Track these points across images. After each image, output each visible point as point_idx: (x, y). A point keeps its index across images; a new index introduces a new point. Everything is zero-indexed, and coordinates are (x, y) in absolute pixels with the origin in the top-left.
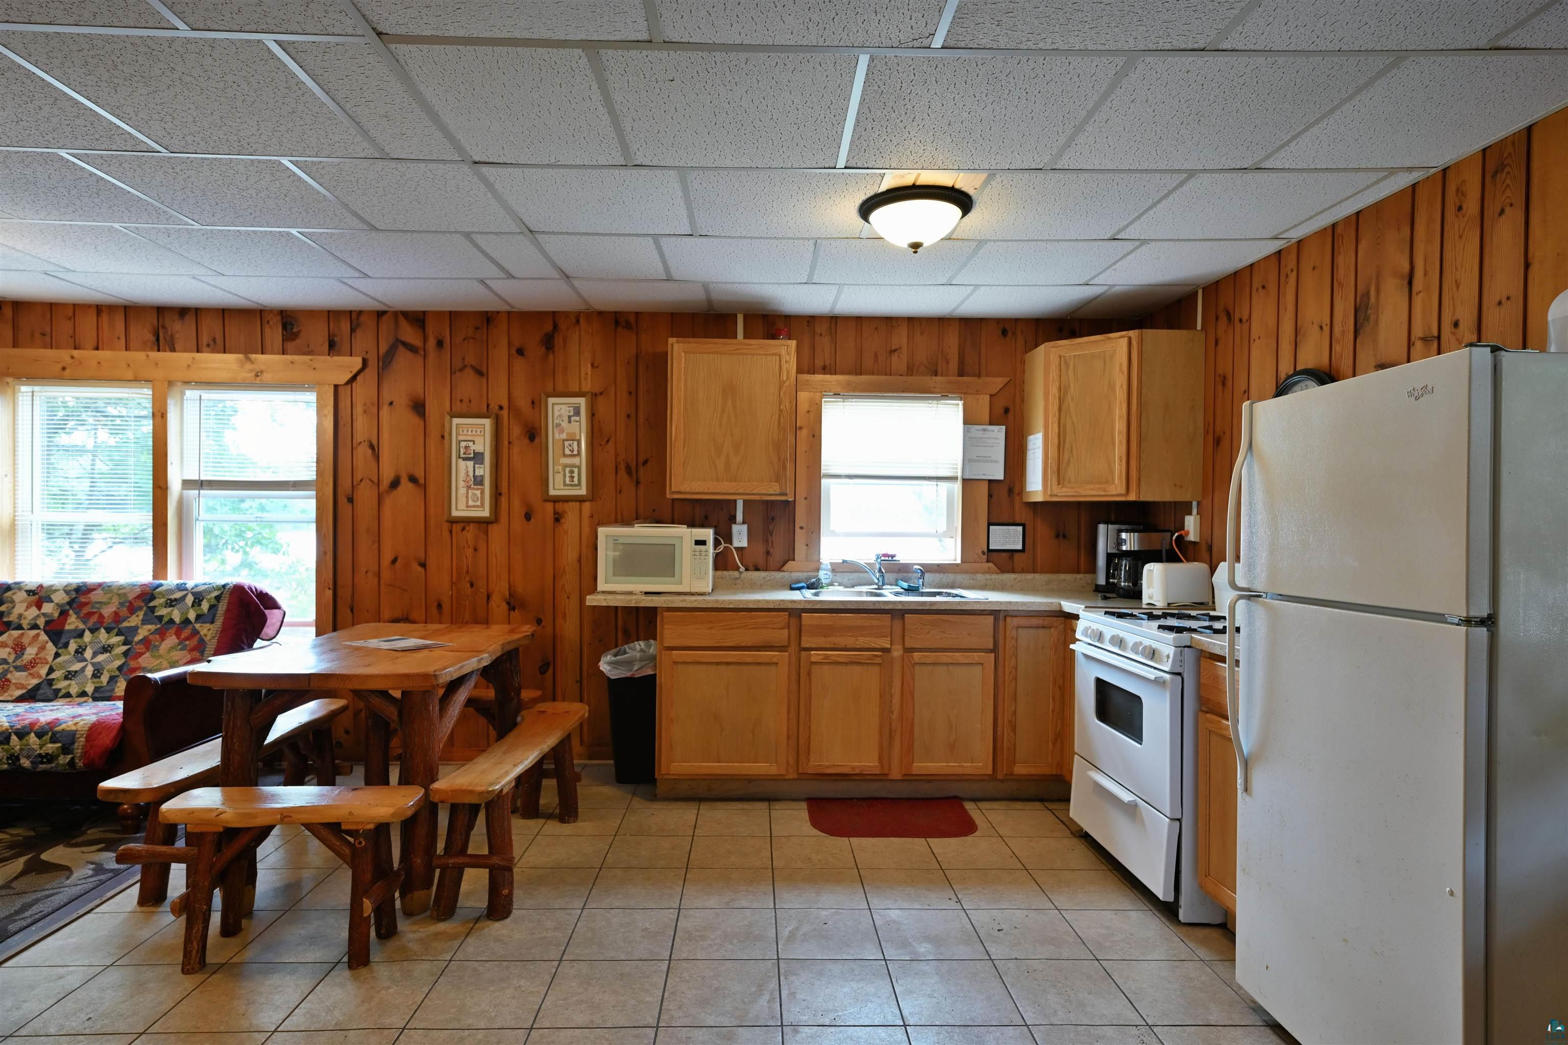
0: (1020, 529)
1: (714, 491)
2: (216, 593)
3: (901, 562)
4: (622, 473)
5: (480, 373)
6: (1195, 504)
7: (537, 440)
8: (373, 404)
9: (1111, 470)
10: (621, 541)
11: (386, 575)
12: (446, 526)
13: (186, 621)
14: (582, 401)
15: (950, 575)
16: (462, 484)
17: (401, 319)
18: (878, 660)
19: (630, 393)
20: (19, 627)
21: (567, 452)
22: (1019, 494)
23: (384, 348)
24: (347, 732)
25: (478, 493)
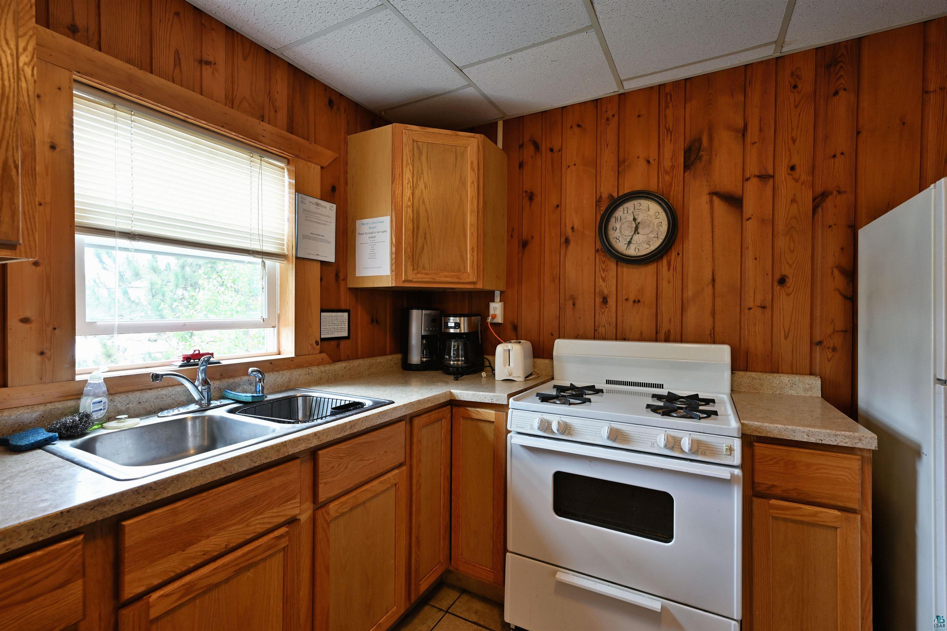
0: (346, 315)
3: (224, 363)
6: (497, 294)
9: (463, 259)
15: (285, 373)
22: (344, 280)
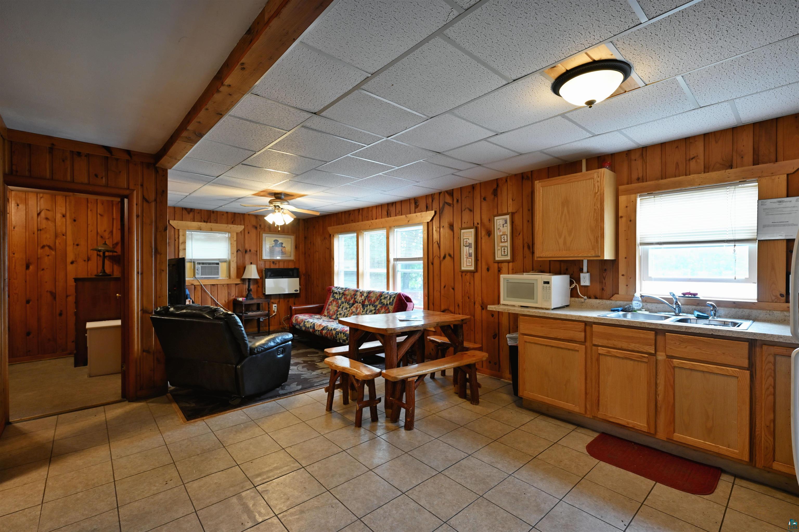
1: (558, 256)
2: (394, 296)
3: (701, 299)
4: (526, 248)
5: (471, 211)
7: (491, 236)
8: (438, 227)
10: (510, 281)
11: (442, 292)
12: (460, 274)
13: (387, 304)
14: (508, 217)
15: (745, 310)
16: (465, 256)
17: (446, 193)
18: (646, 360)
19: (529, 210)
20: (357, 303)
21: (503, 240)
23: (441, 205)
24: (432, 350)
25: (470, 260)
